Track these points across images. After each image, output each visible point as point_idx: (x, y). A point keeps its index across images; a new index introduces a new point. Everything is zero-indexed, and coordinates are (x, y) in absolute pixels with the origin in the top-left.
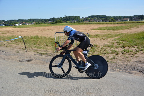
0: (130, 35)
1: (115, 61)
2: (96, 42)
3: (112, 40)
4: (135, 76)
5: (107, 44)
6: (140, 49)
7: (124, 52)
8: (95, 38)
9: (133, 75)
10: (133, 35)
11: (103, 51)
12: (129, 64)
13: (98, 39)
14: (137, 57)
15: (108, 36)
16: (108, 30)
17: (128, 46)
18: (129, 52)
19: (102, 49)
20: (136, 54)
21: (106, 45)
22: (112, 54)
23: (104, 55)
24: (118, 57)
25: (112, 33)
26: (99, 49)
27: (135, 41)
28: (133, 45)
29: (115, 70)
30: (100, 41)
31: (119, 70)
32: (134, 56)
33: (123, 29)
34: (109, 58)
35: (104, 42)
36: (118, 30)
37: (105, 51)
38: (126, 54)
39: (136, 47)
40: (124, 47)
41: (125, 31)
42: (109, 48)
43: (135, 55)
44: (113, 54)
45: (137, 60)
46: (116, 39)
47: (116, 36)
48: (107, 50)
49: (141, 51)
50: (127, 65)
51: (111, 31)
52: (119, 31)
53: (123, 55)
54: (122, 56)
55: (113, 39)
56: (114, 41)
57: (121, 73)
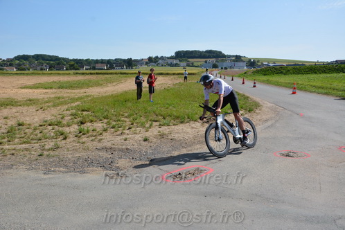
0: (103, 97)
1: (56, 153)
2: (25, 116)
3: (62, 110)
4: (91, 175)
5: (49, 118)
6: (111, 126)
7: (80, 132)
8: (26, 108)
9: (87, 175)
10: (106, 97)
11: (36, 135)
12: (84, 155)
13: (32, 109)
14: (101, 139)
15: (57, 102)
16: (59, 88)
17: (91, 121)
18: (88, 132)
19: (35, 129)
20: (101, 134)
21: (46, 121)
22: (54, 140)
23: (37, 143)
24: (64, 145)
25: (68, 95)
26: (27, 131)
27: (106, 110)
28: (101, 118)
29: (53, 171)
30: (34, 114)
31: (61, 169)
32: (97, 140)
33: (92, 86)
34: (47, 147)
35: (43, 116)
36: (82, 88)
37: (39, 135)
38: (83, 136)
39: (106, 121)
40: (82, 123)
41: (95, 91)
42: (50, 128)
43: (99, 138)
44: (56, 138)
45: (100, 145)
46: (71, 107)
47: (73, 100)
48: (44, 131)
49: (113, 127)
50: (79, 158)
51: (66, 90)
52: (82, 91)
53: (76, 139)
54: (74, 141)
55: (66, 107)
56: (68, 112)
57: (65, 175)
